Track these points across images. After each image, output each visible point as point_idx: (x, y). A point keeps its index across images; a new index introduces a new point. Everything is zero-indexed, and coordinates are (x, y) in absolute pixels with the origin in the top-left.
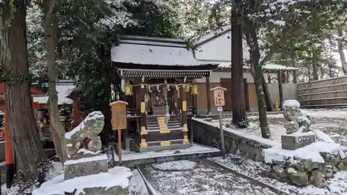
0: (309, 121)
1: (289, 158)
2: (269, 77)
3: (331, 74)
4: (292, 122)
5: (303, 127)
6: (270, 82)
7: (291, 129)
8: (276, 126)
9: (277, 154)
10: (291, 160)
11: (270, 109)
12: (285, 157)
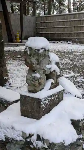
0: (58, 70)
1: (30, 136)
2: (12, 7)
3: (60, 11)
4: (38, 75)
5: (51, 81)
6: (13, 12)
7: (34, 85)
8: (16, 62)
9: (13, 128)
10: (34, 138)
11: (11, 40)
12: (24, 133)
